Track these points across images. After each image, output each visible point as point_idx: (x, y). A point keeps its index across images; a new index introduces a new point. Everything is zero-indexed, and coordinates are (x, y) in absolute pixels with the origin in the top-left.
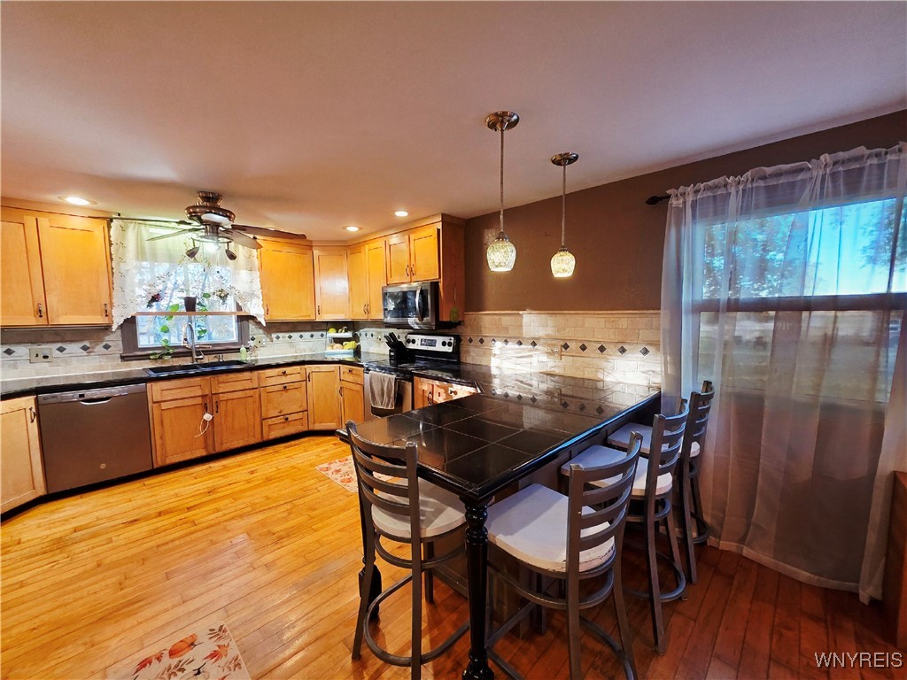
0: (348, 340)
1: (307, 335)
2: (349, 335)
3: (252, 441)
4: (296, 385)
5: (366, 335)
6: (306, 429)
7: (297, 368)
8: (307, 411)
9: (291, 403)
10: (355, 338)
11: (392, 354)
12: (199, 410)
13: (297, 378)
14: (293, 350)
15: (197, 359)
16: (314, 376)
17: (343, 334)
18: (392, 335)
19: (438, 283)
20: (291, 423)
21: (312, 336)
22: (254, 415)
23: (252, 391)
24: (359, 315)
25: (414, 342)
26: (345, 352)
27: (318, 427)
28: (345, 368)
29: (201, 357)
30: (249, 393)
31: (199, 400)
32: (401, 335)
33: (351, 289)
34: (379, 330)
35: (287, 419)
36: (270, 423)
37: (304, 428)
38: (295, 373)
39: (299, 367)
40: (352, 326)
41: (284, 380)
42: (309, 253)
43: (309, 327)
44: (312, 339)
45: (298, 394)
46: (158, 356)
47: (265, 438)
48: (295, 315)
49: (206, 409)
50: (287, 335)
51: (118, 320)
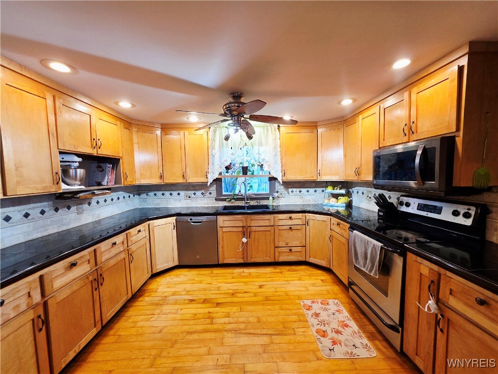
0: (342, 195)
1: (312, 190)
2: (343, 191)
3: (268, 260)
4: (298, 227)
5: (358, 193)
6: (303, 259)
7: (300, 215)
8: (305, 247)
9: (295, 240)
10: (349, 194)
11: (381, 214)
12: (241, 235)
13: (299, 222)
14: (301, 200)
15: (247, 203)
16: (311, 223)
17: (338, 191)
18: (382, 196)
19: (454, 137)
20: (294, 253)
21: (315, 191)
22: (270, 243)
23: (269, 227)
24: (352, 177)
25: (408, 205)
26: (340, 205)
27: (312, 260)
28: (335, 220)
29: (248, 201)
30: (269, 228)
31: (240, 229)
32: (392, 197)
33: (345, 156)
34: (370, 189)
35: (291, 250)
36: (279, 251)
37: (302, 259)
38: (297, 219)
39: (301, 214)
40: (347, 185)
41: (290, 222)
42: (315, 131)
43: (314, 185)
44: (315, 194)
45: (299, 234)
46: (229, 200)
47: (276, 260)
48: (302, 177)
49: (244, 234)
50: (298, 190)
51: (210, 180)
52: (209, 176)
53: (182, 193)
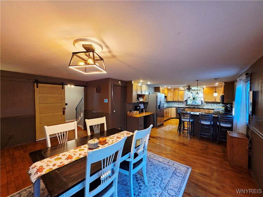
14: (211, 107)
39: (209, 110)
46: (189, 105)
48: (210, 101)
51: (184, 101)
52: (184, 99)
53: (177, 103)
